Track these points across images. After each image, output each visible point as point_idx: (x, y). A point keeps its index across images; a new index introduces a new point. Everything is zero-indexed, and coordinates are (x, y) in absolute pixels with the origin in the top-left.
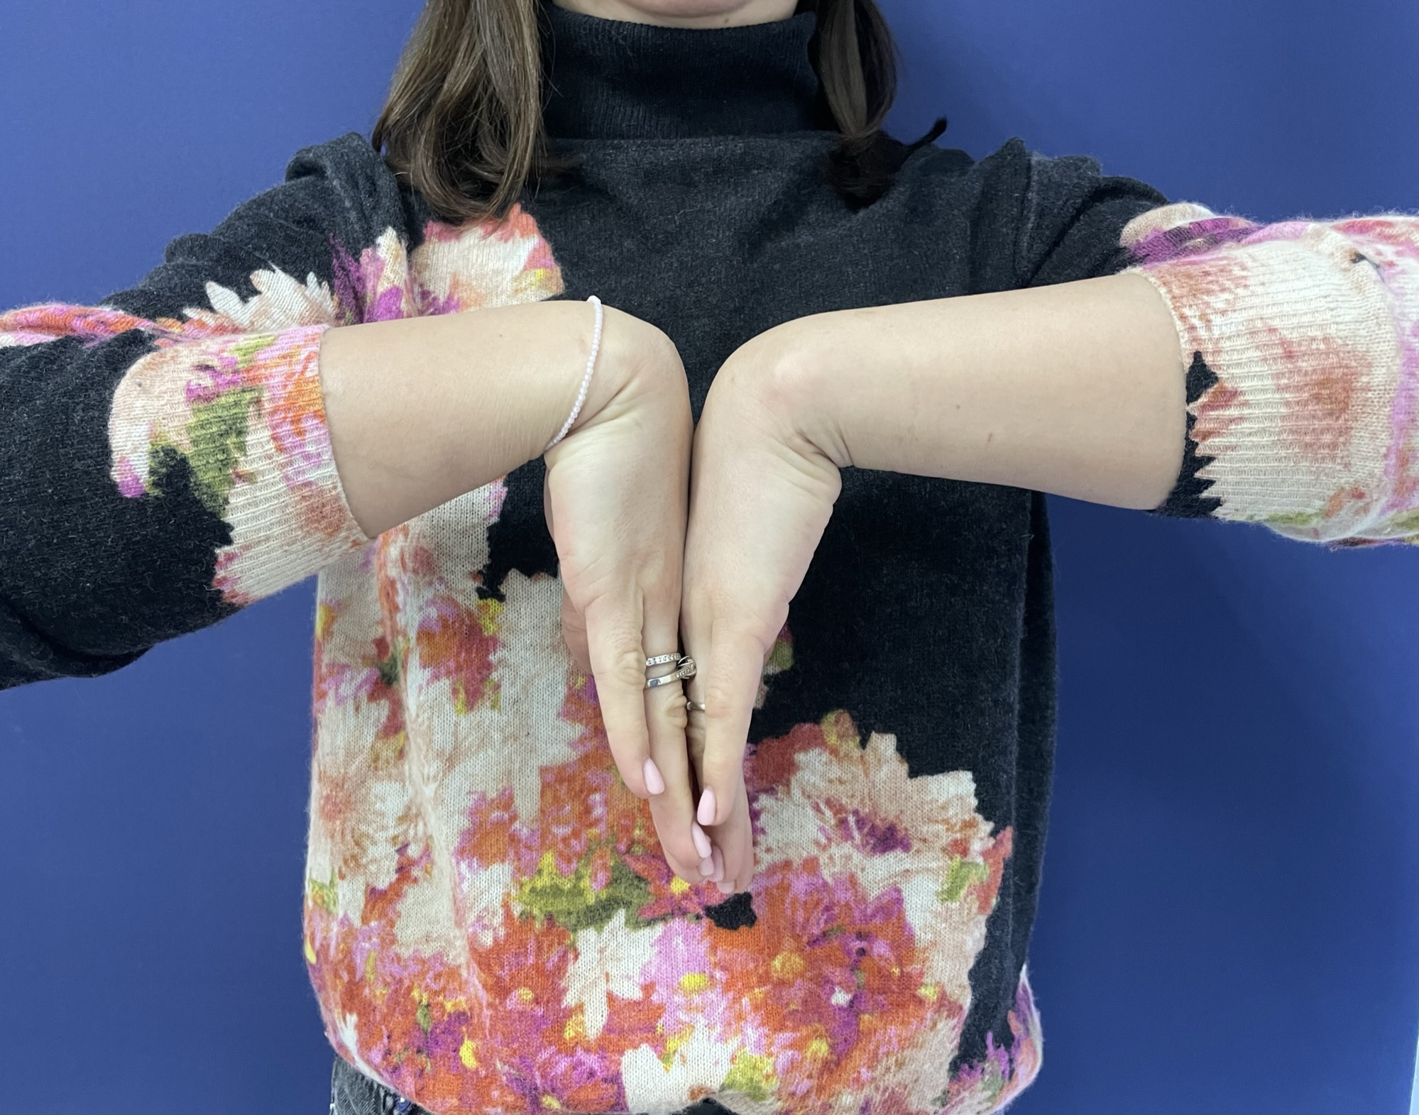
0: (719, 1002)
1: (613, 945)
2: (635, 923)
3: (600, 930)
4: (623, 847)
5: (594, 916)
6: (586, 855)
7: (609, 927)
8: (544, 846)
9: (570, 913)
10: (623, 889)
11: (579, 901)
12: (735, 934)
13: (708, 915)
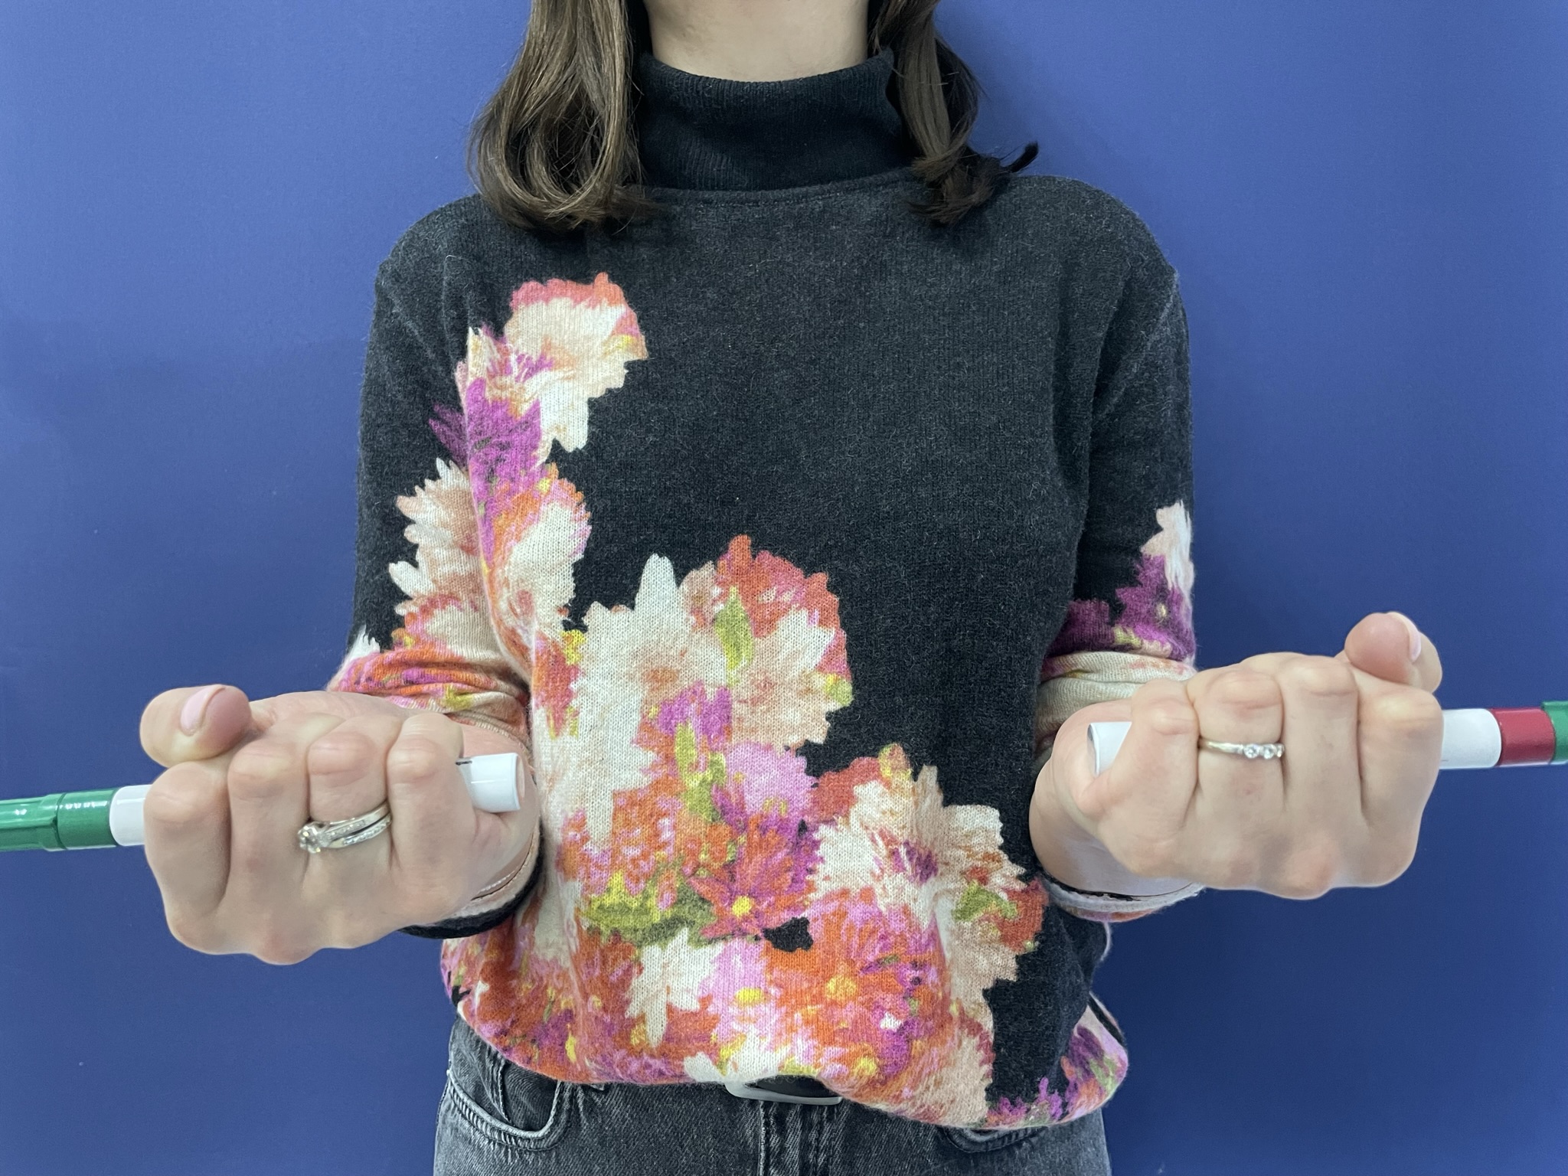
0: (772, 1015)
1: (676, 960)
2: (697, 942)
3: (664, 947)
4: (689, 871)
5: (658, 934)
6: (653, 876)
7: (672, 944)
8: (613, 867)
9: (636, 930)
10: (687, 909)
11: (644, 918)
12: (791, 955)
13: (766, 937)
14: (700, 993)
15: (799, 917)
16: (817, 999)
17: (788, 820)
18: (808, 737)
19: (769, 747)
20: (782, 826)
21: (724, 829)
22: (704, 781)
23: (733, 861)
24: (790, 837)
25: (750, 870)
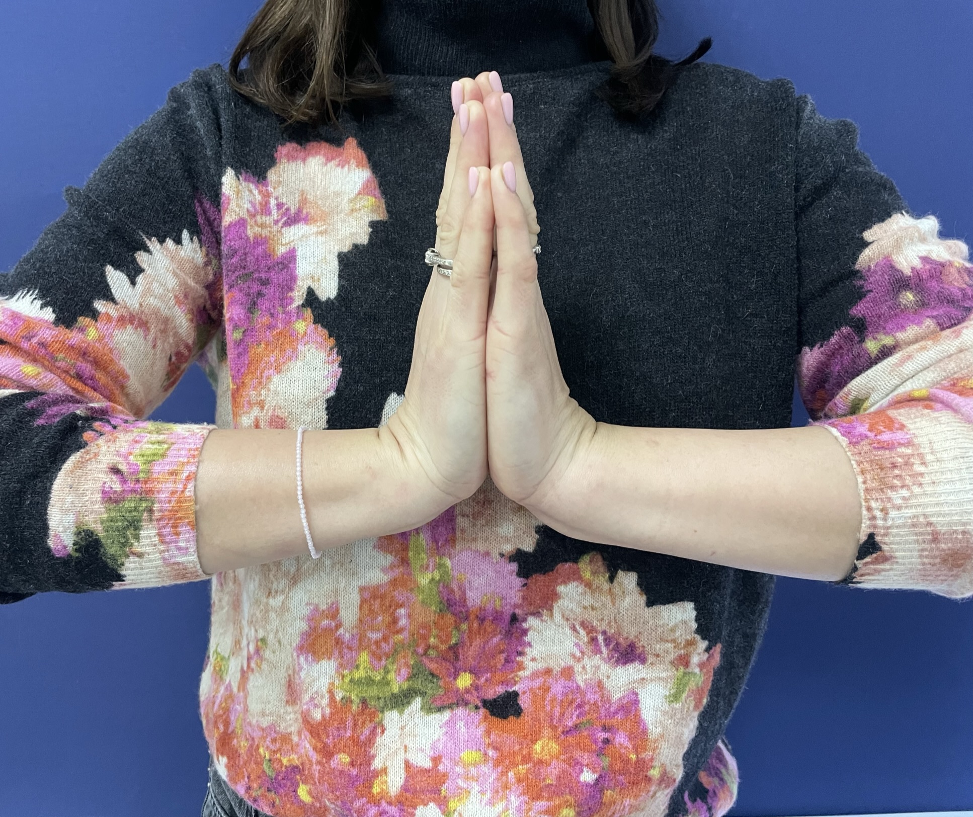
7: (408, 710)
14: (432, 753)
15: (511, 690)
16: (527, 759)
17: (502, 612)
18: (520, 546)
19: (487, 554)
20: (497, 617)
21: (449, 618)
22: (433, 579)
23: (457, 644)
24: (504, 625)
25: (471, 653)
